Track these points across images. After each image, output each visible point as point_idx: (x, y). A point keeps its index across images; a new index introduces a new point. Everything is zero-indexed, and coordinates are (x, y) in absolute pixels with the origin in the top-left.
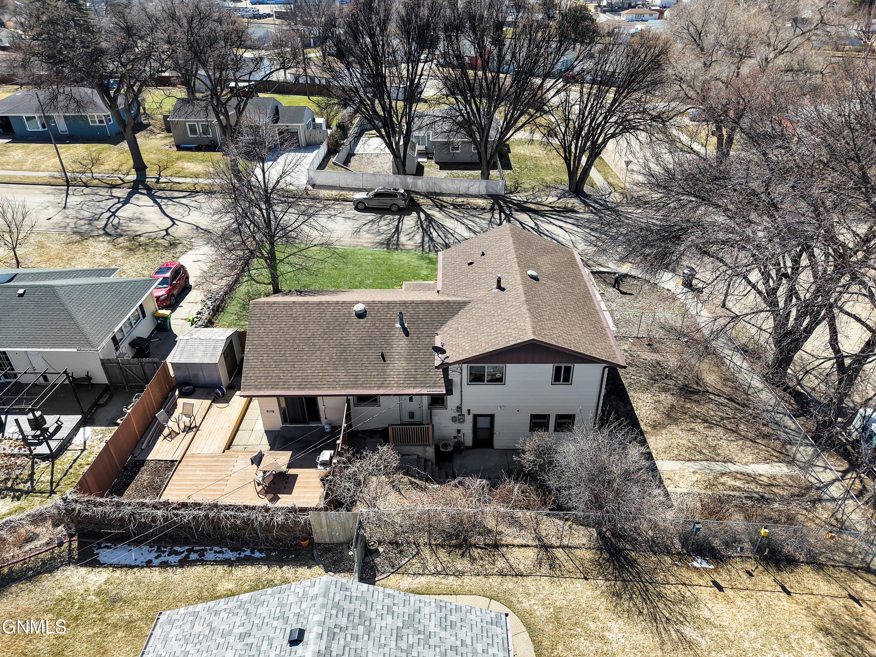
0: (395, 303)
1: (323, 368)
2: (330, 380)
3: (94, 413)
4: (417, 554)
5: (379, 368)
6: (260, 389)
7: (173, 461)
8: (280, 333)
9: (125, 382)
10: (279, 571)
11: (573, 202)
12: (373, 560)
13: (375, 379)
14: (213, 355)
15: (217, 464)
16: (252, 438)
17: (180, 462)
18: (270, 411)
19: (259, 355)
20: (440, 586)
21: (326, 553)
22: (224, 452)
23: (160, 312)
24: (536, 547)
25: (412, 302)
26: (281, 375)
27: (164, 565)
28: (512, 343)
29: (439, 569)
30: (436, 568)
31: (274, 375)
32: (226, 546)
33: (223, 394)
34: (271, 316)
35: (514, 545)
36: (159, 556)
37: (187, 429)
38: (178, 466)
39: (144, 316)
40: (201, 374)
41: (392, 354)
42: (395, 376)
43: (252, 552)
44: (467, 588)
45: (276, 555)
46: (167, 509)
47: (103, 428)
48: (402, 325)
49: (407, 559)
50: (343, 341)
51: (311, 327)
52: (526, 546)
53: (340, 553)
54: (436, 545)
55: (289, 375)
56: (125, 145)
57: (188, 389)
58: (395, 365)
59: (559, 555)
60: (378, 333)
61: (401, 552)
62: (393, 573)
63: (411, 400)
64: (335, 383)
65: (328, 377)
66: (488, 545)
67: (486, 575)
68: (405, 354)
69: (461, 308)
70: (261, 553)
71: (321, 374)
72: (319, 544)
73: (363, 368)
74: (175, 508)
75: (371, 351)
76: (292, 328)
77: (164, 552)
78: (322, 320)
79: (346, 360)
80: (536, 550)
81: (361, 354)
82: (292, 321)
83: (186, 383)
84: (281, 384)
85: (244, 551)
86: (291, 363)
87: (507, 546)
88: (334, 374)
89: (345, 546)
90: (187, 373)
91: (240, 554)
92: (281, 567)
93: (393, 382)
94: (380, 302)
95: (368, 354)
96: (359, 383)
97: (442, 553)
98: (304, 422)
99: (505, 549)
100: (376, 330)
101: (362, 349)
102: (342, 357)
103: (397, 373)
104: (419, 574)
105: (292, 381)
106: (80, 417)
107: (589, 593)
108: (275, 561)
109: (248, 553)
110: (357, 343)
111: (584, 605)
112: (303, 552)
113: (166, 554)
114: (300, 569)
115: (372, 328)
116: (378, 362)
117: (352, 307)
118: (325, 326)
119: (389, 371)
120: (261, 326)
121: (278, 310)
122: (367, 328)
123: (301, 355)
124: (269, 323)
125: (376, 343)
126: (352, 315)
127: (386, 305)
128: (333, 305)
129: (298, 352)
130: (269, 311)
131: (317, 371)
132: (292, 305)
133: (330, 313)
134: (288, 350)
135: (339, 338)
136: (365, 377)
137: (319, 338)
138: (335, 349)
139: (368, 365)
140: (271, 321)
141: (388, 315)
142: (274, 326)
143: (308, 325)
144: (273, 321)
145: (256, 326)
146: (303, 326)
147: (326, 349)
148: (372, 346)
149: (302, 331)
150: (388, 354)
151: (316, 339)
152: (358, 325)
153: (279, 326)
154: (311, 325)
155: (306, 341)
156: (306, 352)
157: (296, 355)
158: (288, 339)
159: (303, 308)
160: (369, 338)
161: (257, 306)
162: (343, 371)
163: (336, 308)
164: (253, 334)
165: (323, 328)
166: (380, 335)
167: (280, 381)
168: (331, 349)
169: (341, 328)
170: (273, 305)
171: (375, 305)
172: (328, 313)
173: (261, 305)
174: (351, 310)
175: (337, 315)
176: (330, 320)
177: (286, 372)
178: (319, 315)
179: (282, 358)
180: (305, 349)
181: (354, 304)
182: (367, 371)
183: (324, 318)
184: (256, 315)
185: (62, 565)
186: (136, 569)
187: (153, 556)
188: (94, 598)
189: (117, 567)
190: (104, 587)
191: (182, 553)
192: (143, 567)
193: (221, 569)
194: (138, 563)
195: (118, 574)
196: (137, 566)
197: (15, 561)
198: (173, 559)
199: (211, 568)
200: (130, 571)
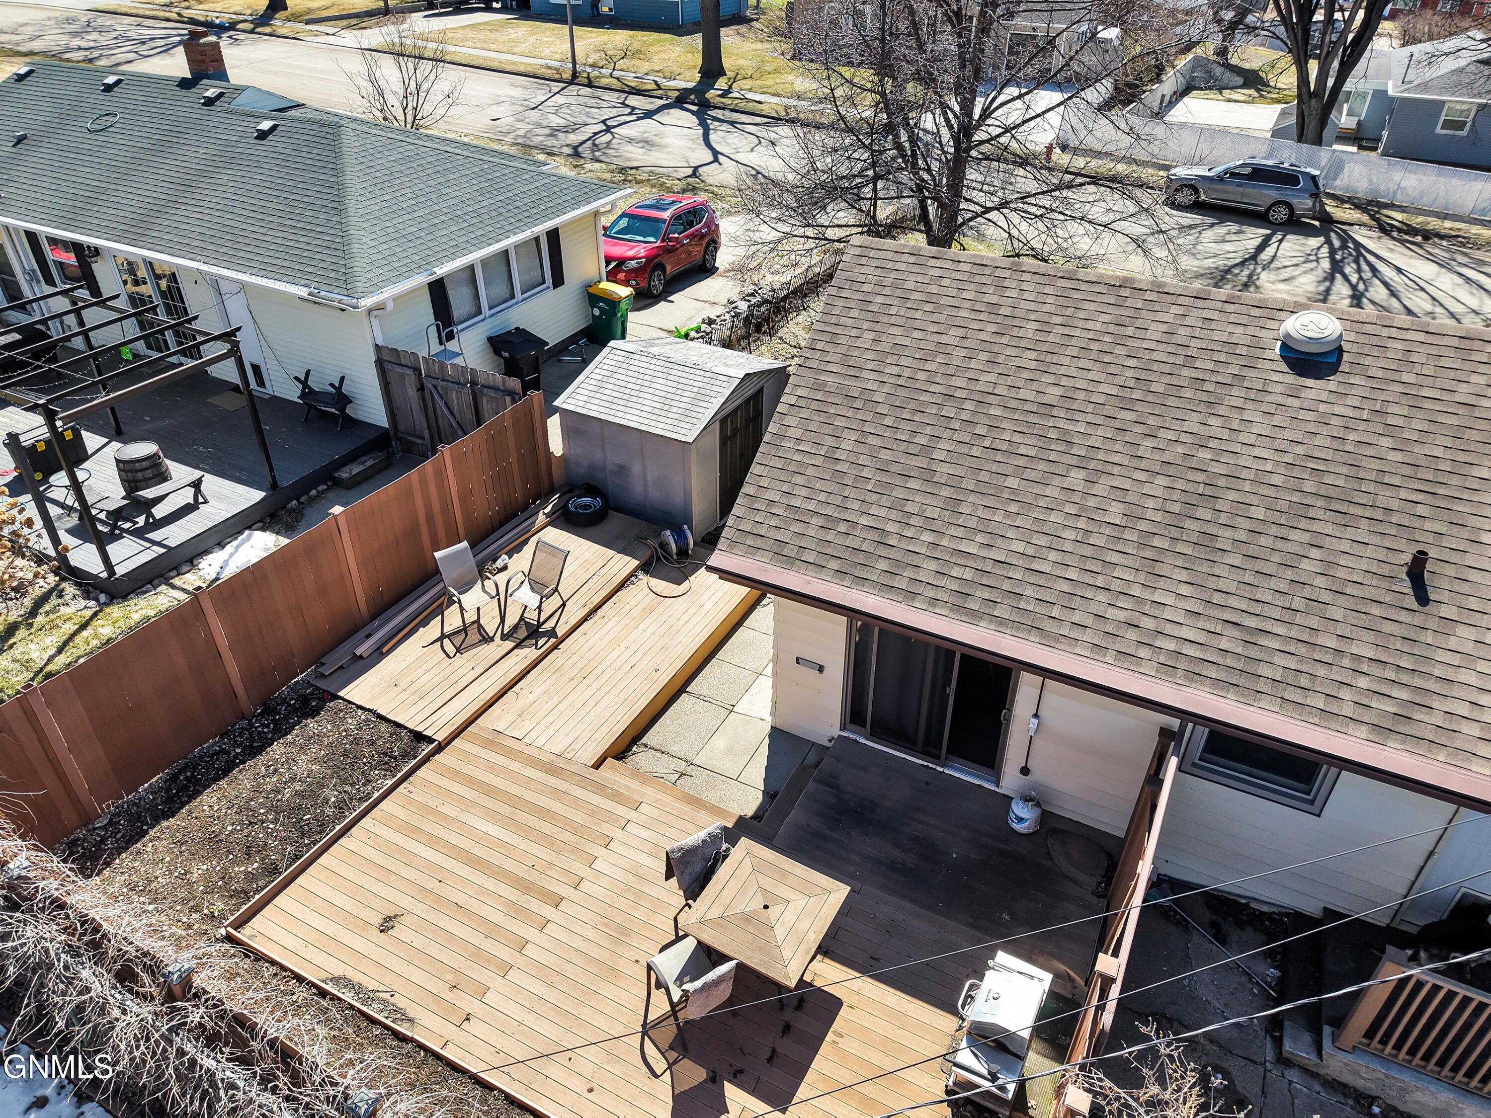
1: (1088, 551)
2: (1111, 613)
3: (313, 499)
5: (1388, 627)
6: (789, 561)
7: (419, 737)
8: (929, 366)
9: (427, 435)
13: (1363, 682)
14: (686, 414)
15: (557, 807)
16: (720, 742)
17: (440, 748)
18: (809, 663)
19: (828, 430)
22: (597, 765)
23: (606, 285)
26: (891, 527)
31: (865, 521)
33: (683, 552)
34: (915, 296)
37: (523, 633)
38: (426, 759)
39: (558, 280)
40: (636, 468)
41: (1476, 577)
50: (1207, 455)
51: (1068, 366)
55: (927, 537)
56: (697, 40)
57: (586, 507)
60: (1398, 457)
64: (1132, 635)
65: (1102, 597)
71: (1072, 574)
73: (1298, 603)
75: (1350, 533)
76: (984, 356)
78: (1122, 351)
82: (992, 328)
83: (591, 489)
84: (883, 565)
86: (946, 492)
88: (1136, 591)
90: (598, 456)
95: (1327, 542)
98: (930, 751)
100: (1386, 442)
101: (1302, 511)
102: (1192, 525)
105: (933, 566)
106: (257, 495)
110: (1277, 480)
115: (1362, 426)
116: (1388, 598)
117: (1270, 324)
118: (1129, 373)
119: (1456, 660)
120: (866, 325)
121: (945, 282)
122: (1334, 421)
123: (995, 468)
124: (901, 321)
125: (1381, 501)
126: (1267, 354)
127: (1456, 342)
128: (1181, 300)
129: (989, 454)
130: (912, 277)
131: (1053, 556)
132: (1007, 274)
133: (1164, 328)
134: (946, 434)
135: (1184, 438)
136: (1302, 650)
137: (1090, 418)
138: (1161, 481)
139: (1326, 597)
140: (911, 314)
141: (1463, 387)
142: (917, 334)
143: (1055, 359)
144: (918, 315)
145: (850, 322)
146: (1032, 355)
147: (1116, 470)
148: (1352, 510)
149: (1026, 375)
150: (1450, 571)
151: (1077, 416)
152: (1290, 401)
153: (936, 338)
154: (1066, 361)
155: (1032, 419)
156: (1022, 462)
157: (975, 463)
158: (959, 394)
159: (1047, 290)
160: (1345, 470)
161: (872, 254)
162: (1185, 590)
163: (1194, 312)
164: (828, 348)
165: (1118, 380)
166: (1407, 470)
167: (882, 551)
168: (1142, 476)
169: (1204, 397)
170: (932, 262)
171: (1394, 332)
172: (1154, 326)
173: (890, 255)
174: (1263, 333)
175: (1194, 343)
176: (1156, 356)
177: (915, 521)
178: (1112, 328)
179: (914, 462)
180: (1022, 450)
181: (1282, 315)
182: (1314, 622)
183: (1130, 342)
184: (857, 286)
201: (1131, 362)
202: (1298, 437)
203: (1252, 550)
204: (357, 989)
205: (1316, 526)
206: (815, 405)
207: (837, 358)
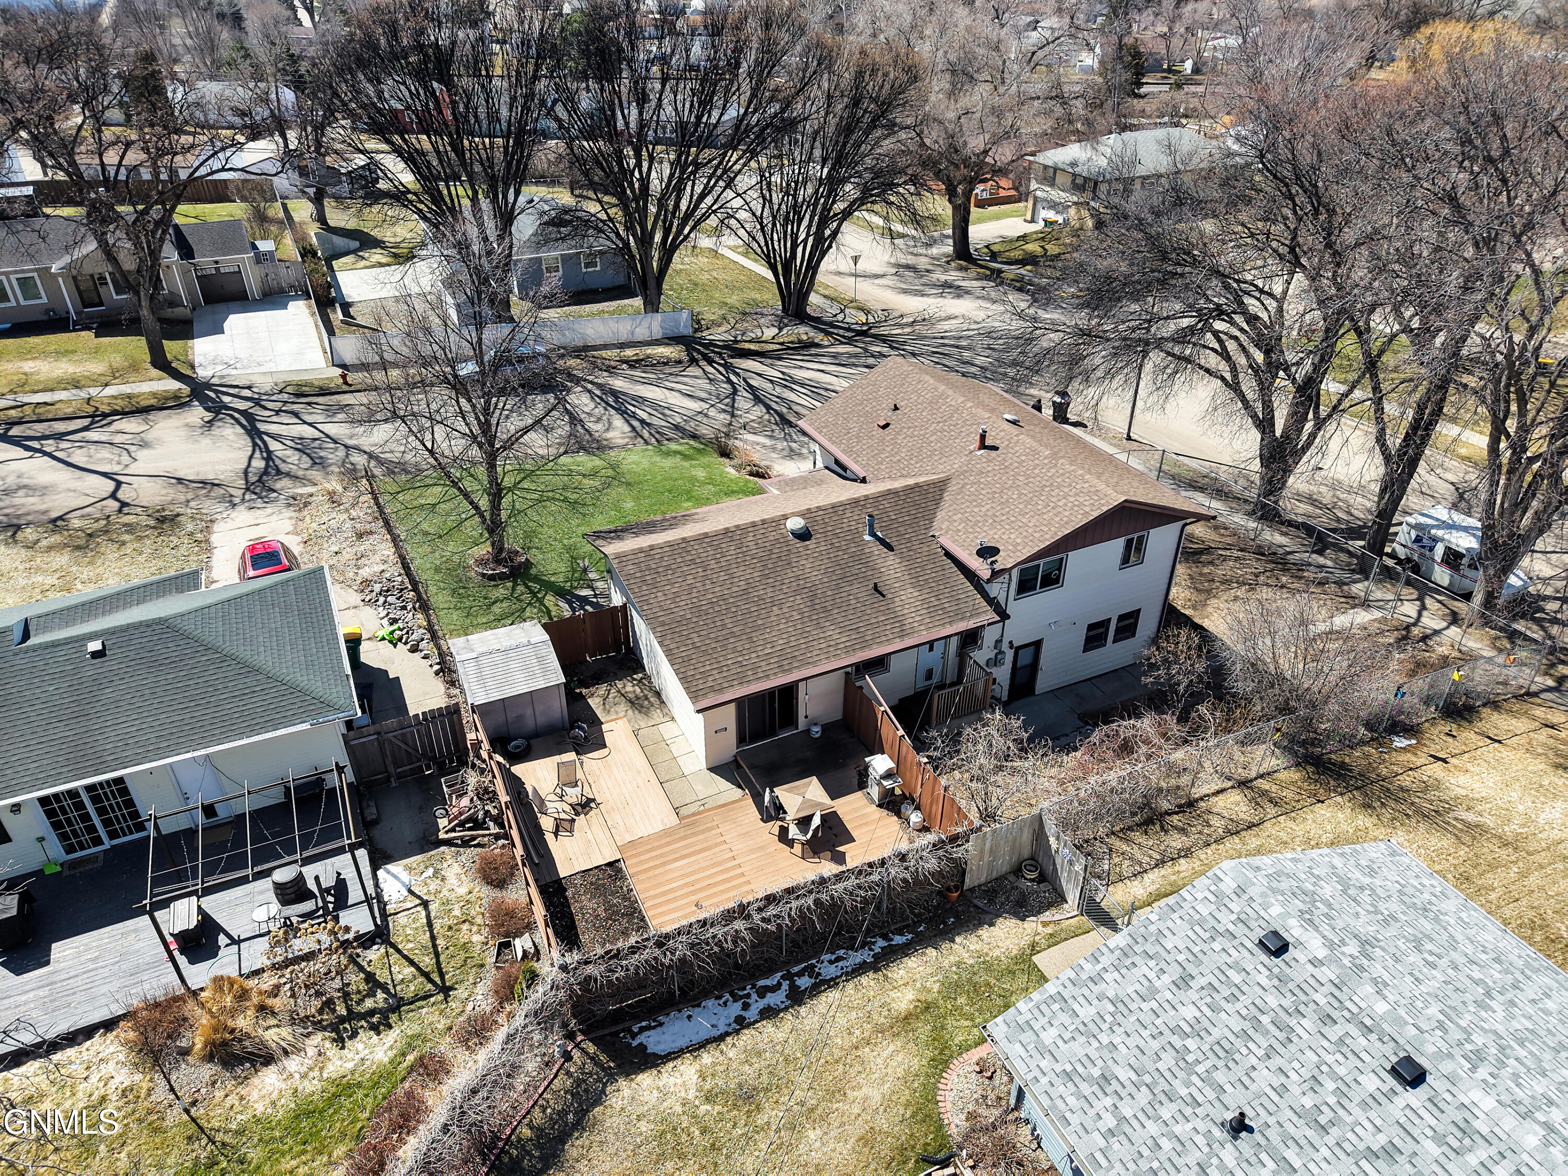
0: (842, 504)
1: (801, 631)
2: (822, 646)
4: (1110, 850)
5: (882, 608)
7: (611, 864)
9: (389, 769)
10: (955, 946)
11: (804, 332)
13: (888, 627)
16: (698, 787)
17: (624, 860)
18: (721, 730)
21: (994, 895)
22: (680, 821)
24: (1233, 787)
26: (740, 659)
27: (769, 1013)
28: (1096, 514)
29: (1157, 857)
30: (1151, 857)
31: (729, 662)
32: (840, 947)
33: (585, 736)
34: (660, 569)
35: (1209, 796)
36: (746, 1006)
37: (579, 808)
38: (626, 867)
40: (529, 712)
42: (913, 615)
43: (887, 939)
45: (927, 929)
46: (749, 916)
47: (419, 858)
48: (872, 534)
49: (1106, 862)
50: (802, 582)
51: (737, 572)
52: (1222, 791)
53: (1012, 888)
54: (1121, 831)
55: (753, 655)
57: (519, 747)
58: (903, 597)
59: (1265, 787)
60: (846, 556)
62: (1107, 885)
63: (931, 649)
64: (832, 649)
65: (815, 643)
66: (1181, 806)
67: (1216, 842)
68: (907, 577)
69: (942, 491)
70: (902, 934)
71: (802, 641)
72: (972, 888)
73: (859, 614)
74: (760, 910)
75: (853, 586)
76: (708, 582)
77: (748, 996)
78: (749, 558)
79: (825, 609)
80: (1236, 791)
81: (843, 594)
82: (700, 570)
84: (750, 673)
85: (874, 943)
86: (744, 637)
87: (1202, 799)
88: (822, 635)
89: (1011, 877)
91: (871, 950)
92: (952, 941)
93: (916, 624)
94: (819, 508)
95: (852, 592)
96: (868, 638)
97: (1137, 836)
98: (772, 734)
99: (1203, 804)
100: (840, 553)
101: (838, 588)
103: (913, 609)
104: (1139, 873)
106: (367, 850)
107: (1340, 815)
108: (936, 936)
109: (881, 943)
110: (826, 580)
112: (960, 907)
113: (754, 996)
114: (981, 931)
115: (831, 550)
116: (876, 600)
117: (782, 526)
118: (758, 565)
119: (900, 608)
122: (824, 552)
123: (750, 620)
125: (854, 572)
126: (790, 538)
127: (831, 510)
128: (750, 529)
129: (744, 617)
131: (793, 639)
133: (753, 543)
134: (724, 617)
135: (792, 579)
136: (870, 627)
137: (762, 587)
138: (798, 597)
139: (863, 609)
140: (666, 578)
141: (844, 525)
142: (677, 585)
143: (731, 571)
144: (669, 577)
147: (784, 601)
148: (851, 578)
150: (882, 584)
151: (757, 588)
152: (808, 552)
153: (684, 583)
155: (745, 597)
156: (755, 614)
157: (743, 622)
158: (714, 600)
160: (838, 567)
162: (832, 627)
163: (757, 532)
165: (757, 569)
166: (852, 559)
168: (791, 599)
169: (785, 563)
171: (815, 514)
172: (750, 543)
174: (783, 531)
175: (767, 544)
176: (760, 555)
177: (745, 652)
178: (739, 551)
179: (724, 633)
180: (753, 609)
181: (783, 521)
182: (866, 617)
183: (749, 553)
185: (605, 1085)
186: (729, 1040)
187: (735, 1009)
188: (708, 1107)
189: (695, 1050)
190: (707, 1086)
191: (779, 985)
192: (737, 1032)
193: (867, 980)
194: (722, 1029)
195: (707, 1058)
196: (727, 1034)
197: (523, 1112)
198: (773, 999)
199: (850, 985)
200: (722, 1046)
201: (755, 561)
202: (819, 563)
203: (837, 605)
205: (846, 589)
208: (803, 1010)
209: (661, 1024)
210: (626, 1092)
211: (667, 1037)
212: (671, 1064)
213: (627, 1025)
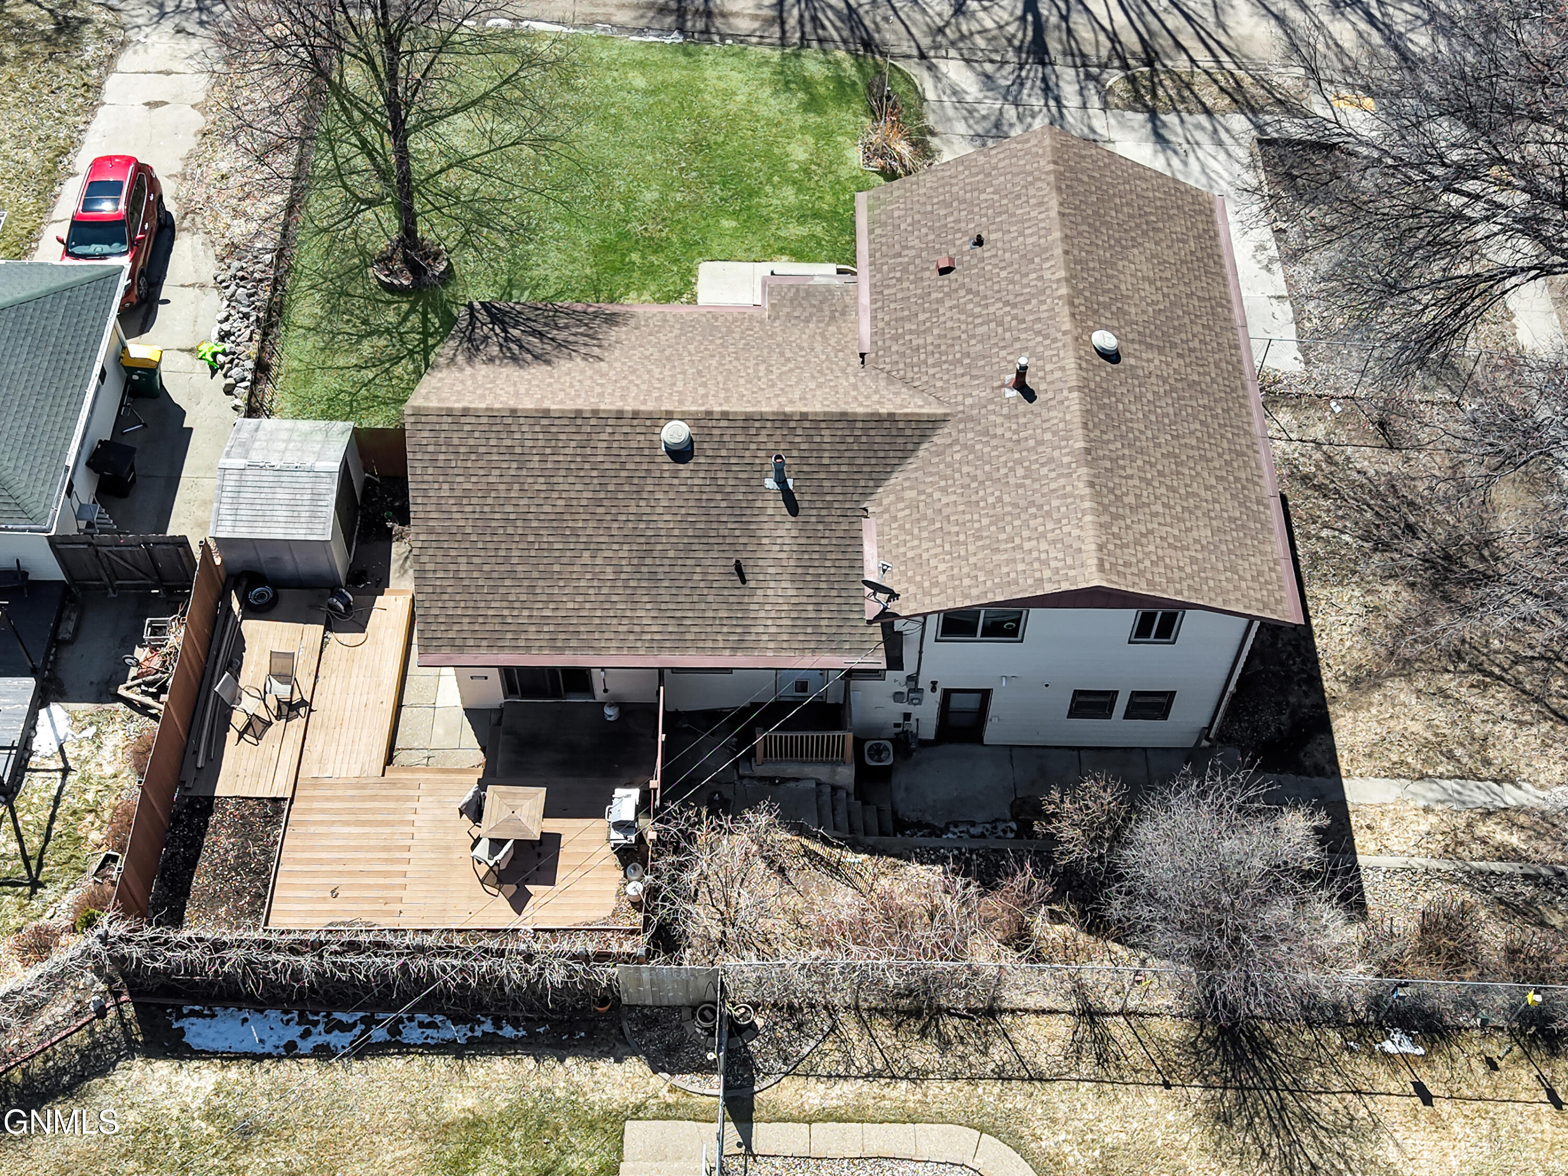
0: (762, 418)
1: (602, 598)
2: (621, 628)
4: (832, 1030)
5: (732, 599)
6: (460, 648)
7: (276, 800)
8: (490, 501)
10: (560, 1068)
12: (745, 1046)
13: (725, 629)
18: (479, 677)
19: (448, 560)
20: (881, 1104)
21: (649, 1029)
24: (1072, 1013)
25: (804, 417)
26: (506, 612)
27: (324, 1053)
29: (879, 1064)
30: (871, 1062)
31: (491, 612)
32: (443, 1012)
34: (463, 449)
35: (1026, 1011)
36: (306, 1034)
38: (289, 811)
41: (761, 563)
42: (769, 622)
43: (497, 1024)
44: (935, 1108)
45: (547, 1032)
48: (780, 478)
49: (812, 1043)
50: (642, 525)
51: (563, 484)
52: (1052, 1012)
53: (678, 1027)
54: (869, 1010)
55: (526, 613)
58: (770, 592)
59: (1116, 1032)
60: (724, 504)
61: (799, 1027)
62: (787, 1074)
64: (632, 637)
65: (615, 621)
66: (975, 1011)
67: (971, 1080)
68: (792, 563)
69: (926, 434)
70: (516, 1028)
71: (599, 613)
72: (631, 1007)
73: (696, 599)
75: (712, 554)
76: (516, 487)
77: (316, 1023)
78: (587, 466)
79: (653, 577)
80: (1071, 1021)
81: (689, 562)
82: (514, 465)
84: (509, 636)
85: (480, 1023)
86: (526, 583)
87: (1013, 1011)
88: (628, 613)
89: (686, 1014)
91: (472, 1030)
92: (562, 1060)
93: (765, 637)
94: (725, 415)
95: (704, 562)
96: (688, 637)
97: (882, 1030)
98: (556, 694)
99: (1008, 1019)
100: (719, 496)
101: (689, 549)
102: (644, 569)
103: (773, 614)
104: (839, 1076)
105: (533, 628)
106: (33, 681)
107: (1170, 1117)
108: (548, 1046)
109: (488, 1027)
110: (676, 532)
111: (1159, 1143)
112: (602, 1025)
113: (321, 1027)
114: (601, 1063)
115: (707, 489)
116: (729, 585)
117: (657, 430)
118: (595, 481)
119: (756, 607)
120: (441, 479)
121: (477, 435)
122: (696, 489)
123: (545, 561)
124: (461, 471)
125: (722, 532)
126: (659, 452)
127: (740, 424)
128: (610, 422)
129: (540, 553)
130: (455, 435)
131: (588, 606)
132: (510, 421)
133: (605, 444)
134: (514, 546)
135: (631, 518)
136: (700, 621)
137: (584, 517)
138: (626, 547)
139: (705, 592)
140: (464, 464)
141: (747, 454)
142: (474, 479)
143: (555, 480)
144: (469, 464)
145: (430, 478)
146: (542, 480)
147: (604, 546)
148: (711, 541)
149: (543, 495)
150: (751, 562)
151: (577, 517)
152: (676, 481)
153: (484, 479)
154: (561, 480)
155: (555, 524)
156: (557, 554)
157: (534, 561)
158: (512, 516)
159: (537, 429)
160: (703, 518)
161: (423, 419)
162: (649, 606)
163: (618, 429)
164: (426, 501)
165: (591, 487)
166: (729, 511)
167: (506, 628)
168: (615, 547)
169: (634, 488)
170: (463, 420)
171: (714, 423)
172: (600, 445)
173: (435, 419)
174: (655, 438)
175: (623, 452)
176: (606, 466)
177: (517, 605)
178: (579, 451)
179: (503, 568)
180: (556, 546)
181: (662, 422)
182: (703, 606)
183: (592, 459)
184: (424, 449)
185: (119, 1058)
186: (267, 1063)
187: (293, 1032)
188: (203, 1125)
189: (226, 1059)
190: (216, 1102)
191: (354, 1025)
192: (280, 1058)
193: (441, 1064)
194: (268, 1048)
195: (233, 1072)
196: (269, 1056)
197: (28, 1054)
198: (337, 1039)
199: (419, 1061)
200: (256, 1068)
201: (594, 473)
202: (681, 503)
203: (673, 576)
204: (344, 924)
205: (698, 555)
206: (434, 544)
207: (433, 508)
208: (357, 1065)
209: (213, 1016)
210: (136, 1074)
211: (211, 1033)
212: (196, 1063)
213: (179, 1002)
